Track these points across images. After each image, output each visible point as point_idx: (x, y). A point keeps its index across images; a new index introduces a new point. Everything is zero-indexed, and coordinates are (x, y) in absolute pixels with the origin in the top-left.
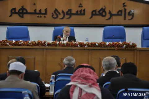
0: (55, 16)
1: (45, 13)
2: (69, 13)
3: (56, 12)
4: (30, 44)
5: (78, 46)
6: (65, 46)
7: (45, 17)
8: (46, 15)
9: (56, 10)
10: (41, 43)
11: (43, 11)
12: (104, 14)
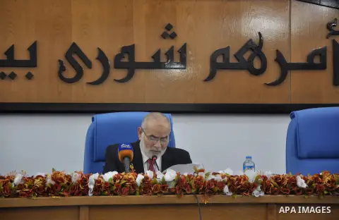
0: (70, 73)
1: (32, 62)
2: (126, 60)
3: (75, 57)
4: (21, 186)
5: (226, 189)
6: (171, 192)
7: (29, 76)
8: (33, 71)
9: (74, 49)
10: (66, 181)
11: (22, 55)
12: (257, 64)
